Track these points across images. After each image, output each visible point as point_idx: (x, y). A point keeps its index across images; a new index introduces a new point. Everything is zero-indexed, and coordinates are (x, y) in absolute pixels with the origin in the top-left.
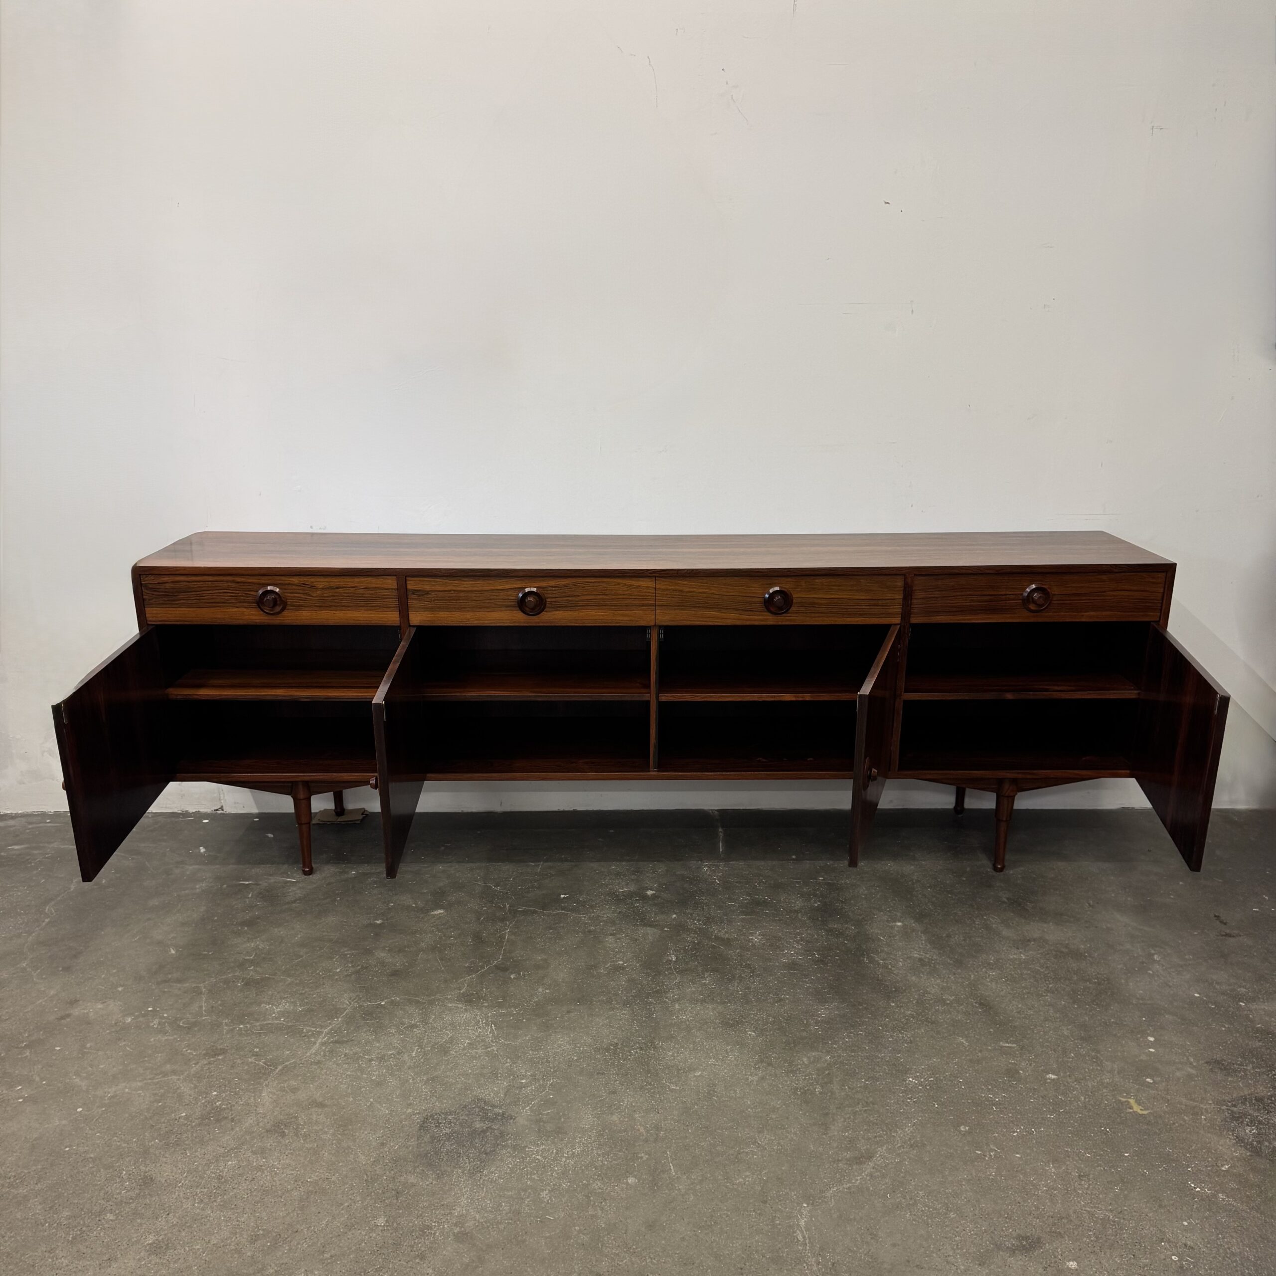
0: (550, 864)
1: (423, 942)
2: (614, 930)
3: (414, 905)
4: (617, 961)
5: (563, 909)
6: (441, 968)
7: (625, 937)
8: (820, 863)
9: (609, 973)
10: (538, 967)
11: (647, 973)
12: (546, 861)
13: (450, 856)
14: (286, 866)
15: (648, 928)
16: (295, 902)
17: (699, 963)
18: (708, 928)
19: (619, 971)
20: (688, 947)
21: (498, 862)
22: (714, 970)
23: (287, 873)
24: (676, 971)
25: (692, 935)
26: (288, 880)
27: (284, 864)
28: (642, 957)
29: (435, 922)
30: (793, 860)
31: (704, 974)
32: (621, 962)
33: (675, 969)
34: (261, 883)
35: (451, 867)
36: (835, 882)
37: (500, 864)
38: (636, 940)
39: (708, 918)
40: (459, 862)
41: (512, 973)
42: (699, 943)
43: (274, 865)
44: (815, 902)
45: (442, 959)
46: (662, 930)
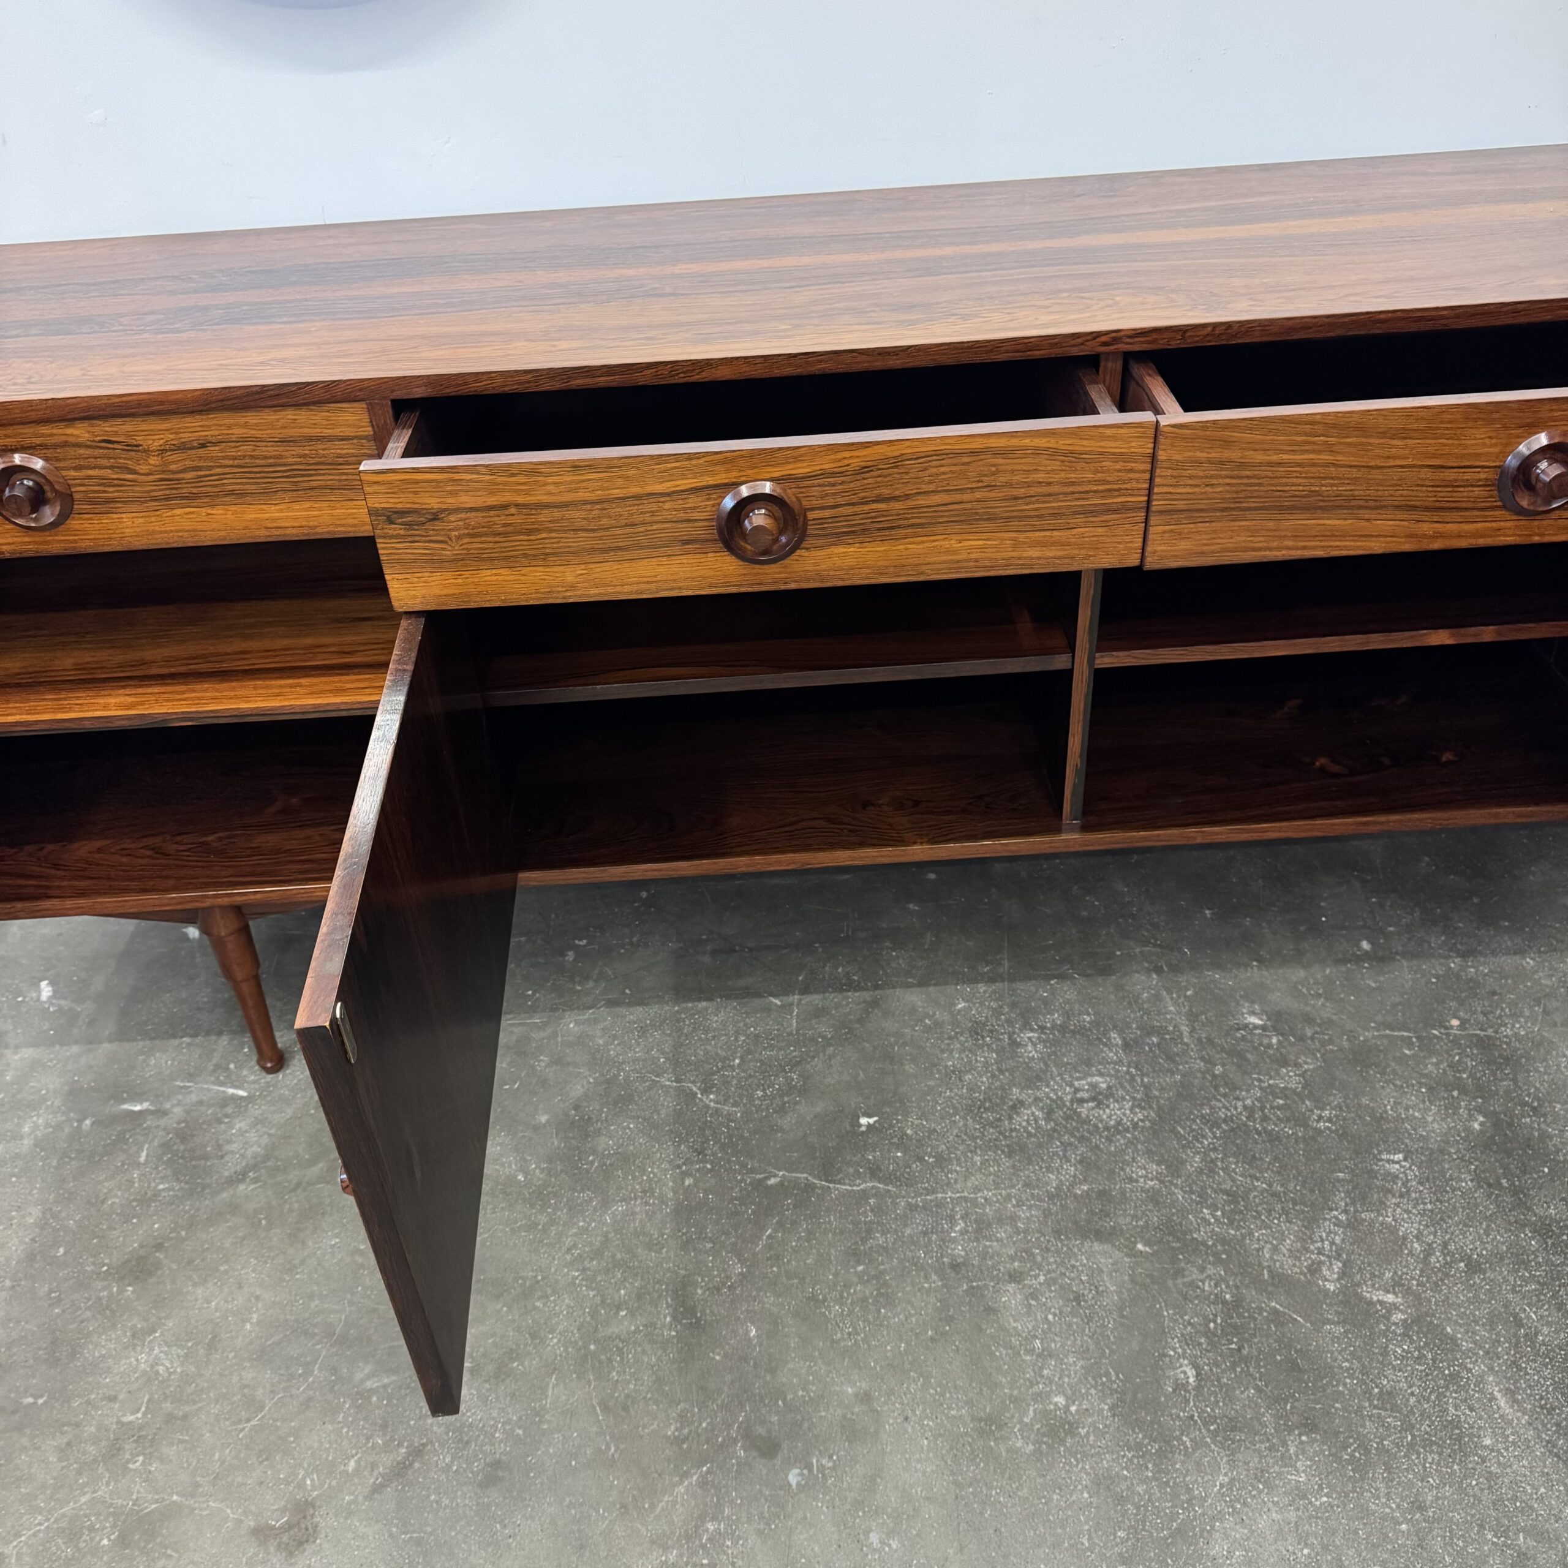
0: (815, 999)
1: (552, 1331)
2: (1012, 1259)
3: (521, 1177)
4: (1048, 1395)
5: (874, 1172)
6: (608, 1448)
7: (1048, 1283)
8: (1434, 968)
9: (1038, 1452)
10: (852, 1432)
11: (1139, 1446)
12: (805, 990)
13: (591, 984)
14: (224, 1040)
15: (1097, 1246)
16: (240, 1177)
17: (1259, 1390)
18: (1243, 1236)
19: (1062, 1442)
20: (1215, 1322)
21: (699, 1000)
22: (1309, 1426)
23: (227, 1069)
24: (1209, 1430)
25: (1211, 1270)
26: (231, 1091)
27: (220, 1033)
28: (1107, 1374)
29: (575, 1246)
30: (1366, 957)
31: (1284, 1443)
32: (1060, 1400)
33: (1206, 1424)
34: (167, 1106)
35: (596, 1021)
36: (1490, 1032)
37: (704, 1004)
38: (1078, 1298)
39: (1233, 1197)
40: (612, 1003)
41: (789, 1464)
42: (1238, 1302)
43: (199, 1039)
44: (1471, 1117)
45: (606, 1409)
46: (1133, 1253)
